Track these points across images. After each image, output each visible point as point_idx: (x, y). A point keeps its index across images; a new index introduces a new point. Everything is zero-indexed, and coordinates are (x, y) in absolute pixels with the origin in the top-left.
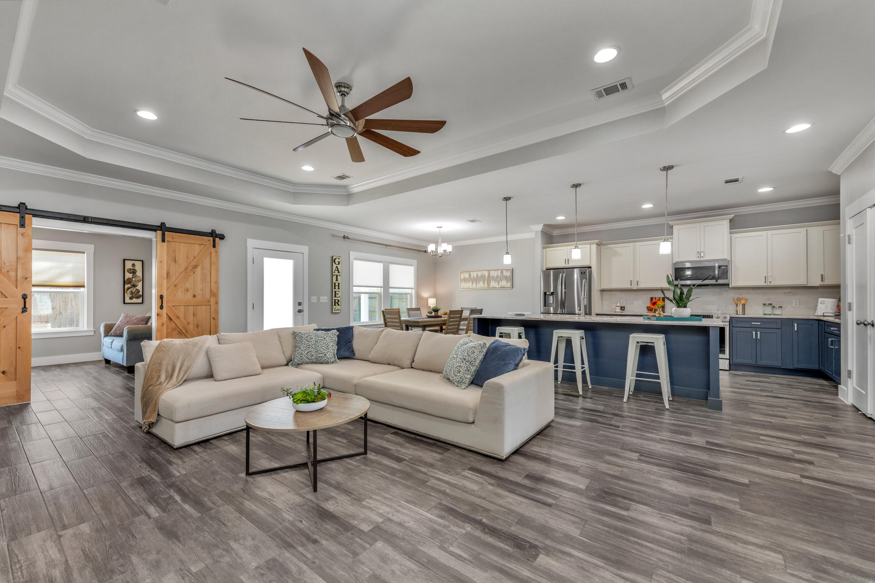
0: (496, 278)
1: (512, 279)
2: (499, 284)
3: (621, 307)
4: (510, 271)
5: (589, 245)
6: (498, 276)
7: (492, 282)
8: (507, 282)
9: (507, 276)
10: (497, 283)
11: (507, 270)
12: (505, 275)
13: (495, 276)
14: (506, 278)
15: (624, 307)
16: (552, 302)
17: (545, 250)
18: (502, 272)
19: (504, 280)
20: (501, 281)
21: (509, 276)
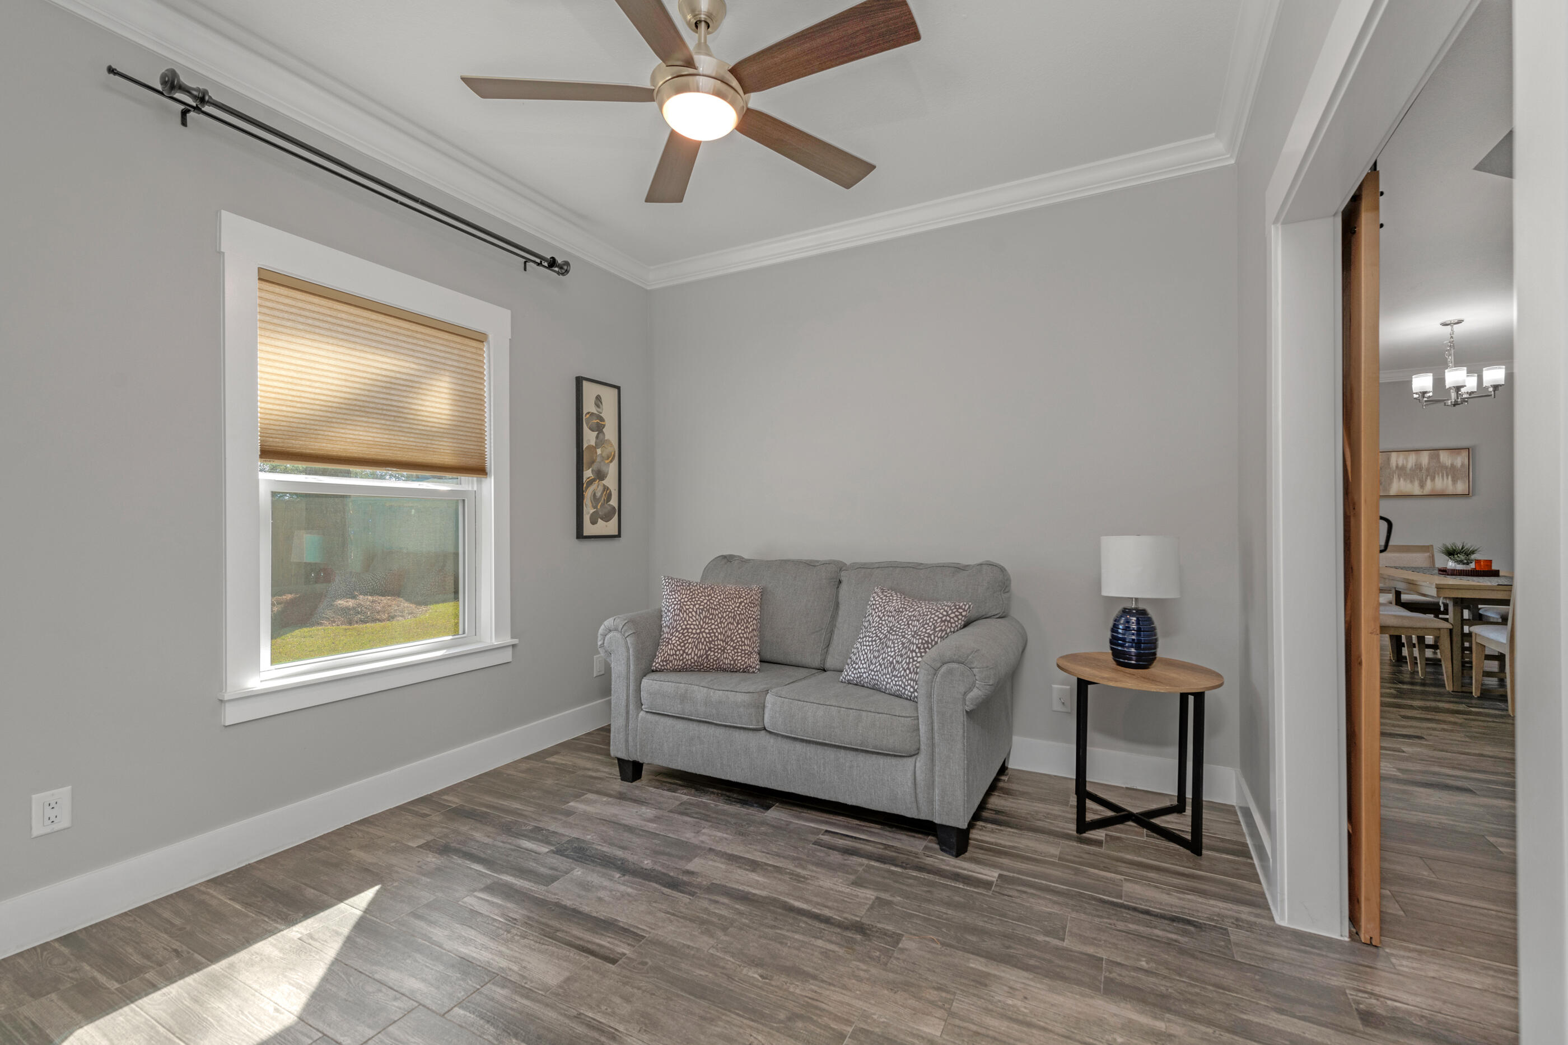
0: (1413, 470)
1: (1469, 472)
2: (1422, 486)
4: (1465, 453)
6: (1418, 467)
7: (1395, 480)
8: (1455, 481)
9: (1450, 467)
10: (1416, 483)
12: (1448, 464)
13: (1410, 464)
14: (1452, 472)
18: (1435, 456)
19: (1443, 476)
20: (1431, 479)
21: (1463, 465)
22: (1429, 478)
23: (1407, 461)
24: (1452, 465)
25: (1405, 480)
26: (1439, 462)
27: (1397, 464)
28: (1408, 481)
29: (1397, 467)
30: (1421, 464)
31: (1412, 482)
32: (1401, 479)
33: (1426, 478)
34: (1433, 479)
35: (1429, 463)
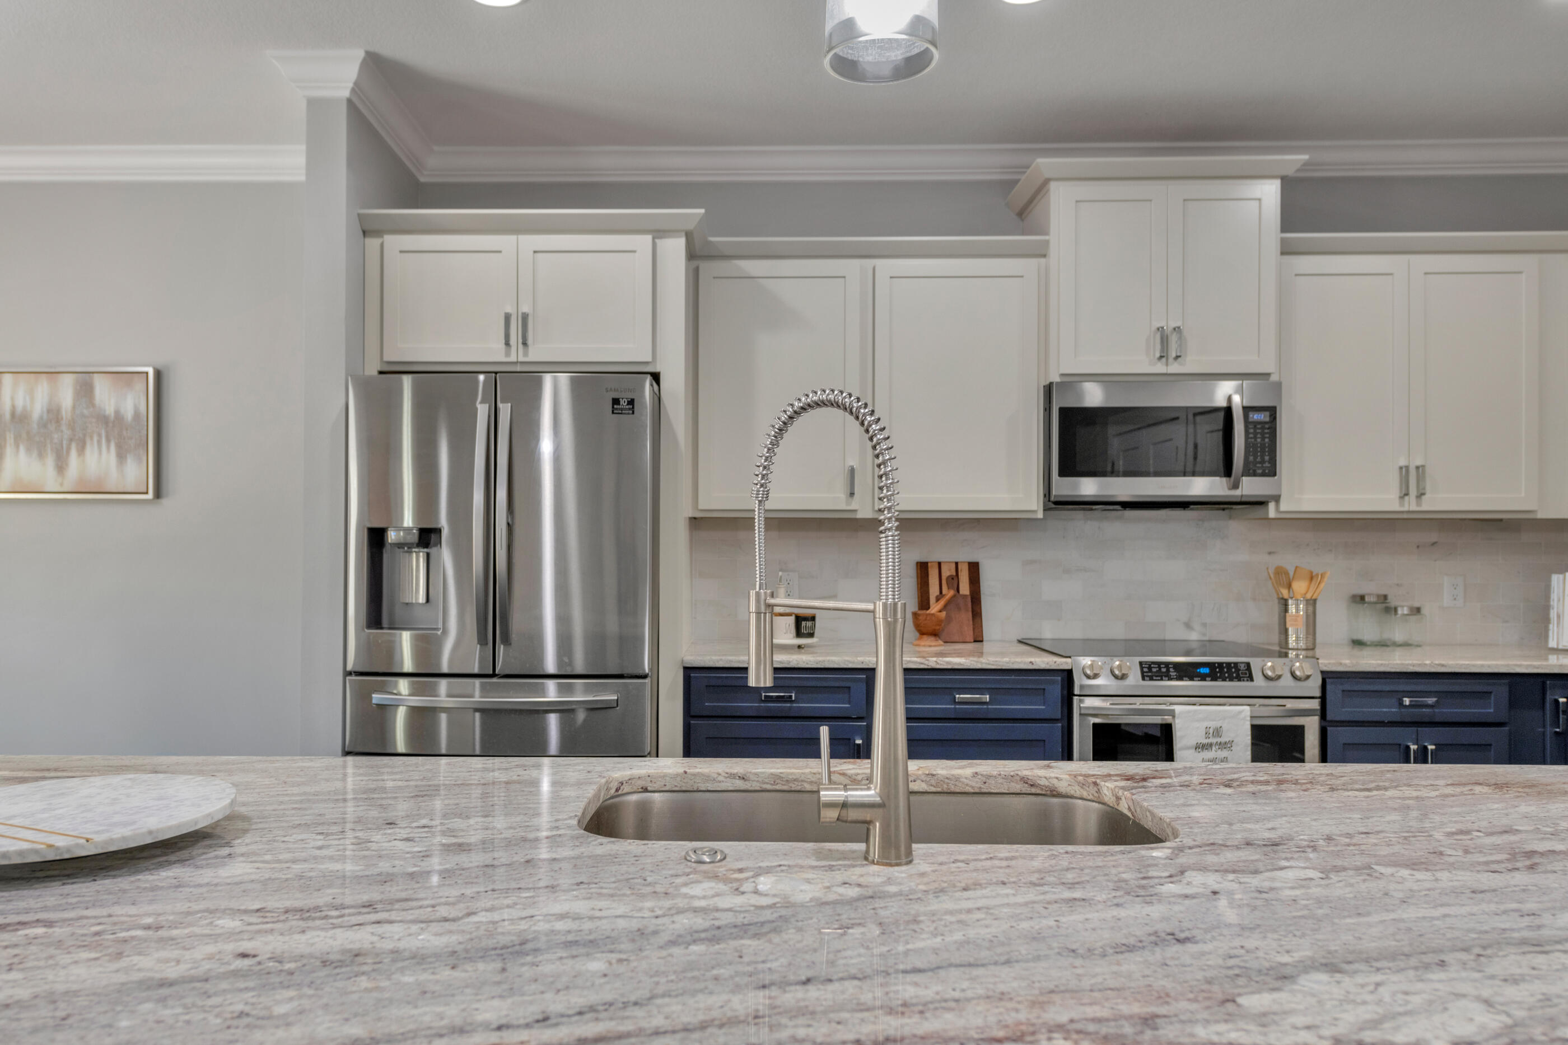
0: (43, 424)
1: (154, 439)
2: (61, 467)
3: (799, 620)
4: (140, 386)
5: (649, 238)
6: (53, 414)
7: (9, 451)
8: (121, 457)
9: (119, 416)
10: (50, 461)
11: (124, 378)
12: (110, 410)
13: (38, 408)
14: (115, 429)
15: (813, 618)
16: (421, 598)
17: (372, 243)
18: (85, 389)
19: (99, 442)
20: (78, 450)
21: (137, 415)
22: (74, 446)
23: (32, 399)
24: (117, 413)
25: (28, 450)
26: (94, 405)
27: (13, 407)
28: (35, 453)
29: (13, 414)
30: (59, 410)
31: (41, 455)
32: (22, 448)
33: (69, 449)
34: (82, 450)
35: (74, 407)
